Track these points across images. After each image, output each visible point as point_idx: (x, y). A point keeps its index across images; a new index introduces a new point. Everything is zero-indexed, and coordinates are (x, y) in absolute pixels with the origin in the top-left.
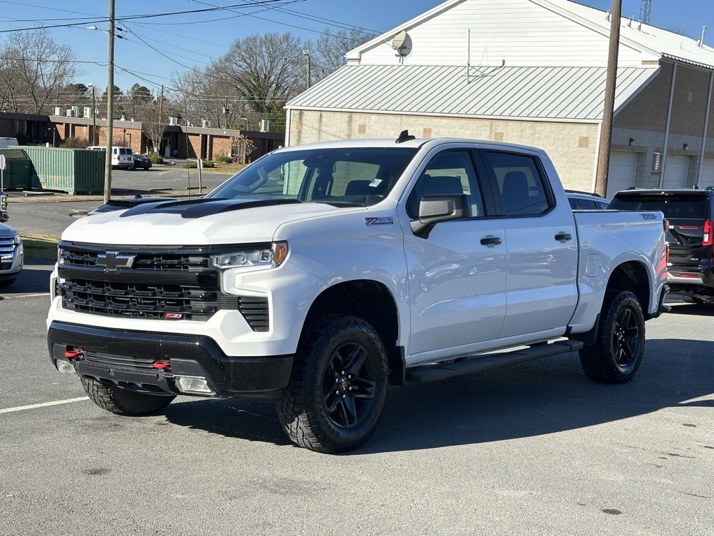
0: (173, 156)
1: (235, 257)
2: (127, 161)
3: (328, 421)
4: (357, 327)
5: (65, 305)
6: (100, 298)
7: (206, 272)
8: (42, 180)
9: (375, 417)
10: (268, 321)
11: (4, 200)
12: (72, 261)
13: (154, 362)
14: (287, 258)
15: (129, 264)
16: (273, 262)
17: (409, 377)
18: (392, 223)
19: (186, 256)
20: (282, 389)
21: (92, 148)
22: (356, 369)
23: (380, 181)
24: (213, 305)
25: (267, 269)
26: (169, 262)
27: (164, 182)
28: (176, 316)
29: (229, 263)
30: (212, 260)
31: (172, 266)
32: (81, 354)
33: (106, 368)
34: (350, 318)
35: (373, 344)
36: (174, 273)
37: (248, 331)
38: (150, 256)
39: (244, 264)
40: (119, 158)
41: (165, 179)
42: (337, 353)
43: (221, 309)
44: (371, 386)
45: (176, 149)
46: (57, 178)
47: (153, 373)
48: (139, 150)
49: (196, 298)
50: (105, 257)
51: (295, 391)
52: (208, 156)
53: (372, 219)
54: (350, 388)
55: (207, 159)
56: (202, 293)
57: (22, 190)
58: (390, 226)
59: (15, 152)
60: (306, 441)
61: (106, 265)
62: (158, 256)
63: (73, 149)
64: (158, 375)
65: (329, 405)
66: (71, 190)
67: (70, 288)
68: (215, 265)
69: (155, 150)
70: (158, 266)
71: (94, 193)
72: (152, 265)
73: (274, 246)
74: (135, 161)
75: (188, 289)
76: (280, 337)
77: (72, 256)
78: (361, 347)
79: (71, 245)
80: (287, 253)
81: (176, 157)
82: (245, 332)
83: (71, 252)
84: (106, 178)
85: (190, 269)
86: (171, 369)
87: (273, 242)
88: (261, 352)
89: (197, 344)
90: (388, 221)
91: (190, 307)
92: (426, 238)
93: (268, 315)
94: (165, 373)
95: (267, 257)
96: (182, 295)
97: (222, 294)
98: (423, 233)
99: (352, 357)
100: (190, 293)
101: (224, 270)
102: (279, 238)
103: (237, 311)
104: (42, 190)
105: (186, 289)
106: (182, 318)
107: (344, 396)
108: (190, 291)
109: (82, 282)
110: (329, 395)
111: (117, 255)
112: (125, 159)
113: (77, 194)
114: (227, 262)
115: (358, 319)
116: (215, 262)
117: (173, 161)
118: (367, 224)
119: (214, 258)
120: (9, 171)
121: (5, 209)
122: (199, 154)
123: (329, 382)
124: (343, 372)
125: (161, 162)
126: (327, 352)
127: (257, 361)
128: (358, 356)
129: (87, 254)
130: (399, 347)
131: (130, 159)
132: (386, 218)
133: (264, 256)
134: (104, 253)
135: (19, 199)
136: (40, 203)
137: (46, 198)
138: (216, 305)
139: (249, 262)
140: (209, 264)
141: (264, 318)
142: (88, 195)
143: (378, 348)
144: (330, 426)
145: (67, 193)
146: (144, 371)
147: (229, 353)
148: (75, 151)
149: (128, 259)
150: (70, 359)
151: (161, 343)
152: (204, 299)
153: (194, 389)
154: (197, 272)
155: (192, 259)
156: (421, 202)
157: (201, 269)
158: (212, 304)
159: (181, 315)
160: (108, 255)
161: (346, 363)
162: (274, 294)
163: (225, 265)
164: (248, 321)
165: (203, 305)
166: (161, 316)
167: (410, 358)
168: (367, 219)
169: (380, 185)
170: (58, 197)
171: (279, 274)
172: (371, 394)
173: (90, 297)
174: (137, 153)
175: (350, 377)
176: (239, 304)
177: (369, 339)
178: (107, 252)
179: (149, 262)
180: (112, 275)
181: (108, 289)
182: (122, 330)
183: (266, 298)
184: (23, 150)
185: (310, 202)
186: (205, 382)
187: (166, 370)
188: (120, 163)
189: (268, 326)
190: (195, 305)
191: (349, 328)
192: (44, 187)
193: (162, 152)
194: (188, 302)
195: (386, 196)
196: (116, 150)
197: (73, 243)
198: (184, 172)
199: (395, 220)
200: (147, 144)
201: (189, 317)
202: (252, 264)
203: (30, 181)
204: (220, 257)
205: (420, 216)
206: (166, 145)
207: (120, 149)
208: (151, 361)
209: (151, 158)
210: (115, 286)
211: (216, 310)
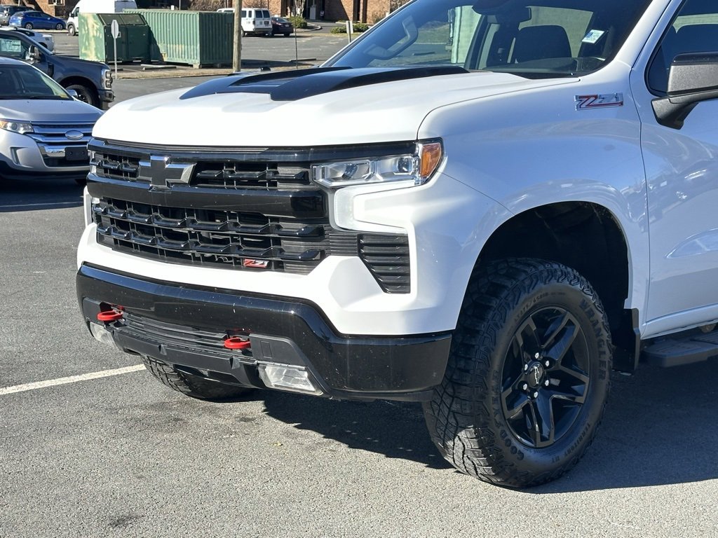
0: (321, 18)
1: (353, 166)
2: (263, 26)
3: (508, 432)
4: (566, 282)
5: (100, 239)
6: (146, 230)
7: (306, 192)
8: (162, 51)
9: (584, 434)
10: (408, 275)
11: (108, 75)
12: (106, 170)
13: (225, 338)
14: (441, 169)
15: (186, 176)
16: (417, 175)
17: (644, 357)
18: (622, 104)
19: (274, 165)
20: (434, 389)
21: (223, 10)
22: (558, 353)
23: (601, 33)
24: (319, 248)
25: (407, 188)
26: (246, 174)
27: (305, 51)
28: (259, 263)
29: (345, 177)
30: (314, 172)
31: (253, 182)
32: (121, 317)
33: (156, 343)
34: (556, 266)
35: (591, 314)
36: (253, 194)
37: (375, 293)
38: (217, 165)
39: (369, 177)
40: (254, 23)
41: (309, 47)
42: (530, 322)
43: (330, 254)
44: (582, 383)
45: (323, 9)
46: (180, 48)
47: (224, 356)
48: (279, 12)
49: (290, 236)
50: (149, 165)
51: (455, 377)
52: (361, 17)
53: (588, 97)
54: (547, 383)
55: (361, 21)
56: (300, 226)
57: (140, 63)
58: (618, 108)
59: (130, 16)
60: (467, 461)
61: (150, 179)
62: (230, 165)
63: (198, 12)
64: (232, 360)
65: (510, 407)
66: (196, 62)
67: (105, 212)
68: (321, 180)
69: (298, 11)
70: (230, 181)
71: (223, 66)
72: (220, 180)
73: (420, 148)
74: (274, 25)
75: (277, 220)
76: (429, 303)
77: (106, 162)
78: (569, 316)
79: (104, 145)
80: (441, 160)
81: (323, 19)
82: (371, 293)
83: (105, 156)
84: (235, 46)
85: (281, 187)
86: (250, 350)
87: (417, 140)
88: (398, 328)
89: (292, 312)
90: (614, 100)
91: (282, 251)
92: (679, 127)
93: (408, 265)
94: (243, 357)
95: (407, 166)
96: (267, 230)
97: (332, 230)
98: (674, 119)
99: (552, 332)
100: (279, 227)
101: (335, 189)
102: (428, 133)
103: (358, 258)
104: (162, 62)
105: (273, 219)
106: (268, 268)
107: (536, 394)
108: (281, 223)
109: (121, 205)
110: (510, 390)
111: (167, 163)
112: (261, 23)
113: (203, 68)
114: (340, 175)
115: (569, 270)
116: (321, 176)
117: (319, 25)
118: (579, 107)
119: (318, 169)
120: (124, 40)
121: (111, 87)
122: (350, 15)
123: (513, 368)
124: (537, 355)
125: (305, 26)
126: (513, 316)
127: (390, 343)
128: (564, 330)
129: (125, 159)
130: (630, 311)
131: (267, 23)
132: (611, 96)
133: (403, 165)
134: (147, 158)
135: (135, 74)
136: (160, 78)
137: (167, 73)
138: (323, 248)
139: (378, 175)
140: (310, 179)
141: (402, 271)
142: (216, 68)
143: (597, 322)
144: (509, 440)
145: (192, 66)
146: (211, 351)
147: (343, 328)
148: (200, 14)
149: (182, 170)
150: (107, 323)
151: (235, 307)
152: (303, 237)
153: (289, 384)
154: (290, 193)
155: (283, 171)
156: (672, 67)
157: (297, 187)
158: (318, 246)
159: (266, 263)
160: (153, 162)
161: (543, 340)
162: (419, 229)
163: (336, 179)
164: (376, 275)
165: (301, 247)
166: (237, 264)
167: (646, 328)
168: (580, 98)
169: (602, 40)
170: (181, 71)
171: (427, 196)
172: (580, 395)
173: (133, 227)
174: (276, 16)
175: (547, 363)
176: (361, 246)
177: (584, 304)
178: (152, 158)
179: (215, 174)
180: (160, 195)
181: (156, 217)
182: (177, 285)
183: (405, 237)
184: (140, 15)
185: (484, 70)
186: (306, 374)
187: (246, 352)
188: (256, 29)
189: (408, 284)
190: (288, 246)
191: (554, 282)
192: (166, 59)
193: (306, 14)
194: (277, 241)
195: (610, 58)
196: (250, 12)
197: (106, 141)
198: (332, 38)
199: (628, 99)
200: (289, 4)
201: (279, 266)
202: (381, 179)
203: (149, 53)
204: (330, 166)
205: (669, 90)
206: (310, 4)
207: (256, 12)
208: (221, 336)
209: (293, 22)
210: (167, 212)
211: (323, 255)
